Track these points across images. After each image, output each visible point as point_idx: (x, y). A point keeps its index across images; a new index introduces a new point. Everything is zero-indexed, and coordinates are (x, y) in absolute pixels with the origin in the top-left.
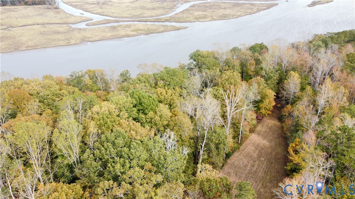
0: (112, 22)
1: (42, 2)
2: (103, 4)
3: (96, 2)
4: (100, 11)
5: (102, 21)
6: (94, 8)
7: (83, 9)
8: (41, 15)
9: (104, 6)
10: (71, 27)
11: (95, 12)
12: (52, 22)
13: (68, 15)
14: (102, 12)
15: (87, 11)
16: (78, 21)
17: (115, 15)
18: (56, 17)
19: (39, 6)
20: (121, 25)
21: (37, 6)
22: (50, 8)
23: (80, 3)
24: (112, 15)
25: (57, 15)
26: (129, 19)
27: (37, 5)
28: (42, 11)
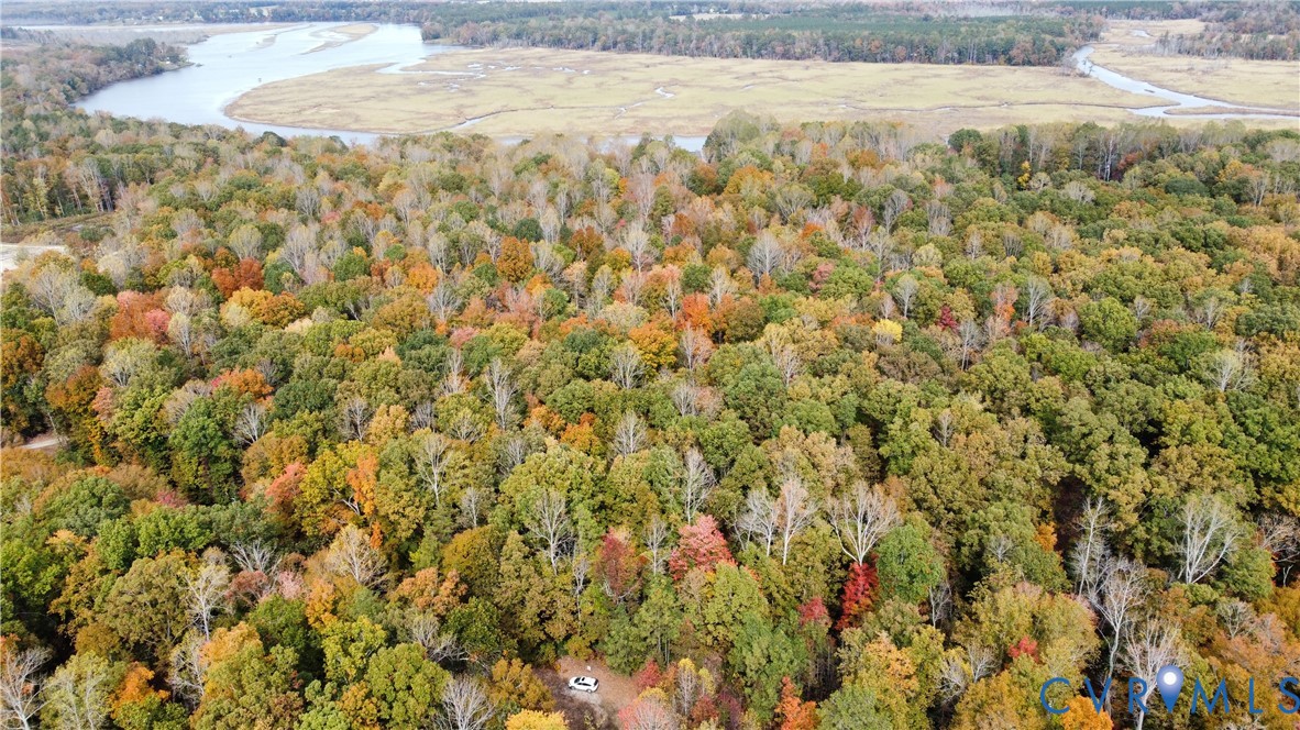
0: (1230, 113)
1: (1045, 60)
2: (1204, 72)
3: (1186, 68)
4: (1195, 87)
5: (1204, 108)
6: (1179, 80)
7: (1150, 82)
8: (1055, 86)
9: (1207, 78)
10: (1131, 114)
11: (1184, 89)
12: (1086, 101)
13: (1117, 92)
14: (1205, 92)
15: (1161, 86)
16: (1146, 104)
17: (1238, 99)
18: (1090, 93)
19: (1039, 68)
20: (1252, 120)
21: (1032, 68)
22: (1069, 75)
23: (1138, 68)
24: (1229, 98)
25: (1092, 90)
26: (1276, 110)
27: (1034, 65)
28: (1053, 79)
